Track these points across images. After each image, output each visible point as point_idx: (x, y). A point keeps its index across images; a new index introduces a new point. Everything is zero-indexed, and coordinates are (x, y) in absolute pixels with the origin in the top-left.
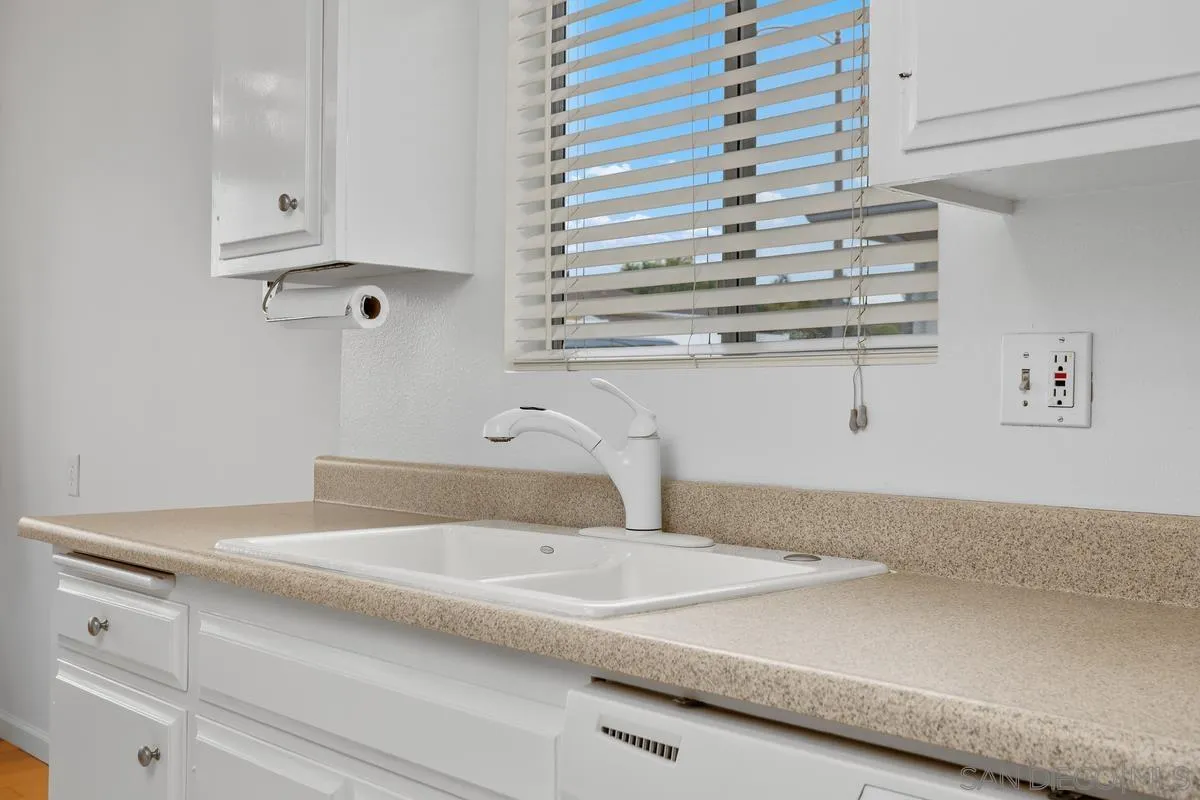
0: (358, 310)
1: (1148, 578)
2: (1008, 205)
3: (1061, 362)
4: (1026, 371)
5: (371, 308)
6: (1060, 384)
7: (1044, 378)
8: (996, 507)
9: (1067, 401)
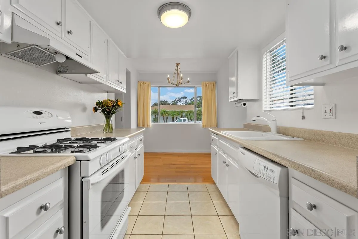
0: (242, 105)
1: (342, 143)
2: (323, 85)
3: (331, 108)
4: (326, 110)
5: (245, 104)
6: (331, 112)
7: (328, 111)
8: (320, 131)
9: (332, 115)
